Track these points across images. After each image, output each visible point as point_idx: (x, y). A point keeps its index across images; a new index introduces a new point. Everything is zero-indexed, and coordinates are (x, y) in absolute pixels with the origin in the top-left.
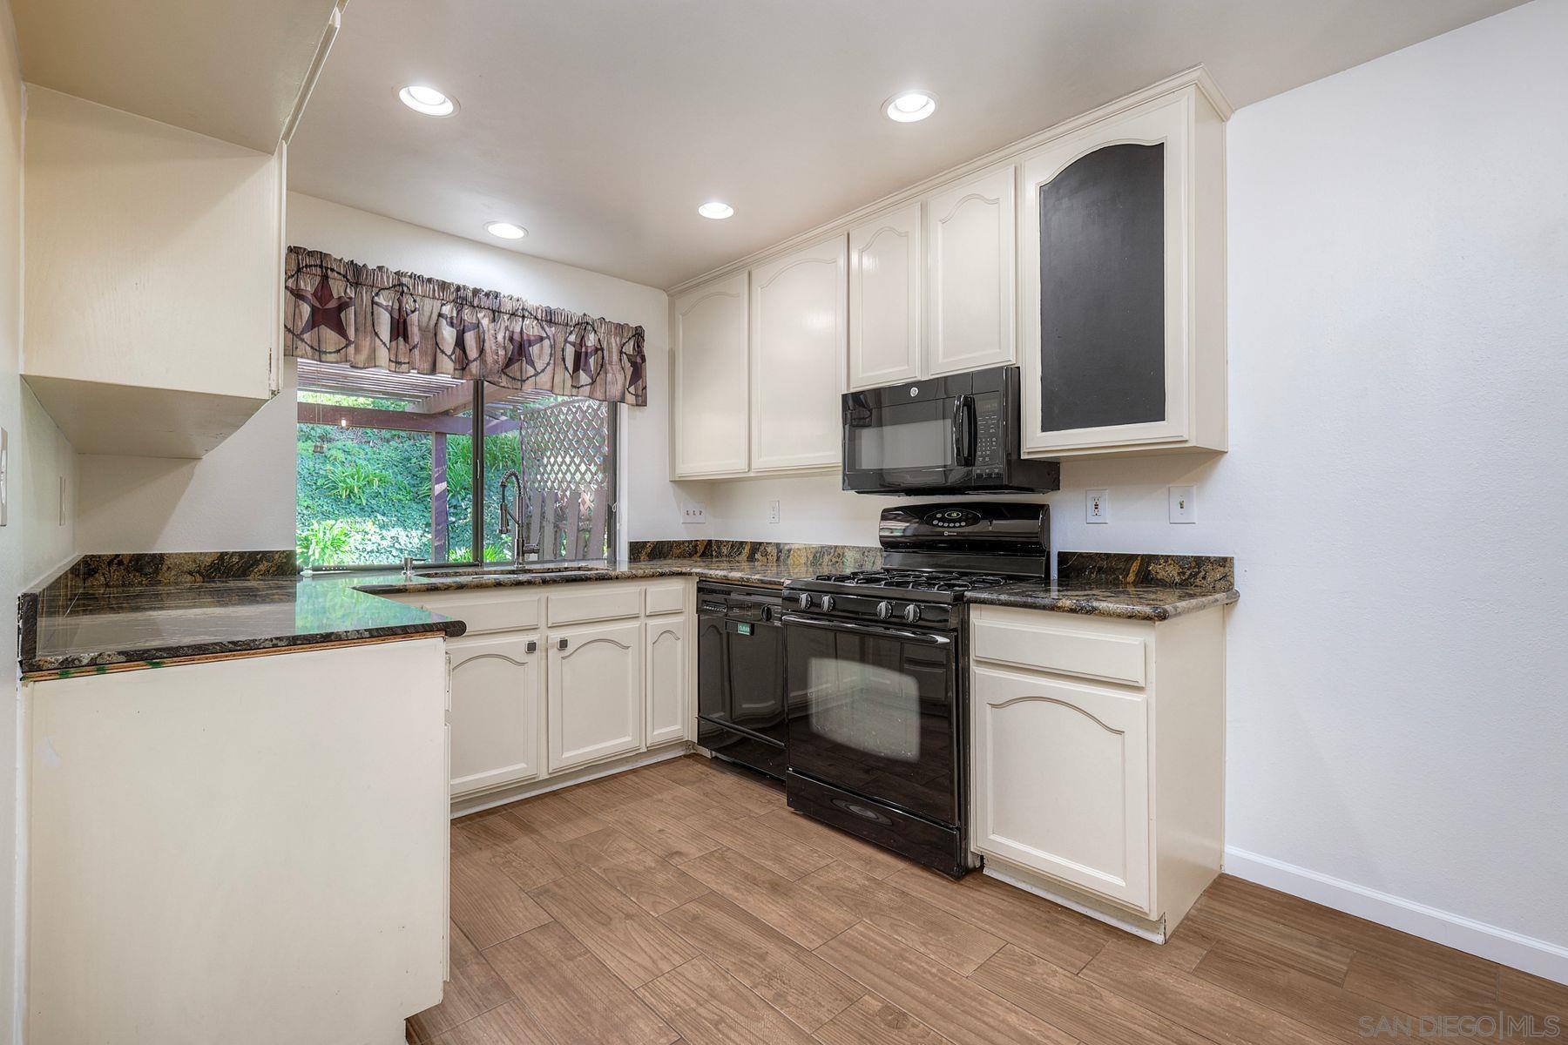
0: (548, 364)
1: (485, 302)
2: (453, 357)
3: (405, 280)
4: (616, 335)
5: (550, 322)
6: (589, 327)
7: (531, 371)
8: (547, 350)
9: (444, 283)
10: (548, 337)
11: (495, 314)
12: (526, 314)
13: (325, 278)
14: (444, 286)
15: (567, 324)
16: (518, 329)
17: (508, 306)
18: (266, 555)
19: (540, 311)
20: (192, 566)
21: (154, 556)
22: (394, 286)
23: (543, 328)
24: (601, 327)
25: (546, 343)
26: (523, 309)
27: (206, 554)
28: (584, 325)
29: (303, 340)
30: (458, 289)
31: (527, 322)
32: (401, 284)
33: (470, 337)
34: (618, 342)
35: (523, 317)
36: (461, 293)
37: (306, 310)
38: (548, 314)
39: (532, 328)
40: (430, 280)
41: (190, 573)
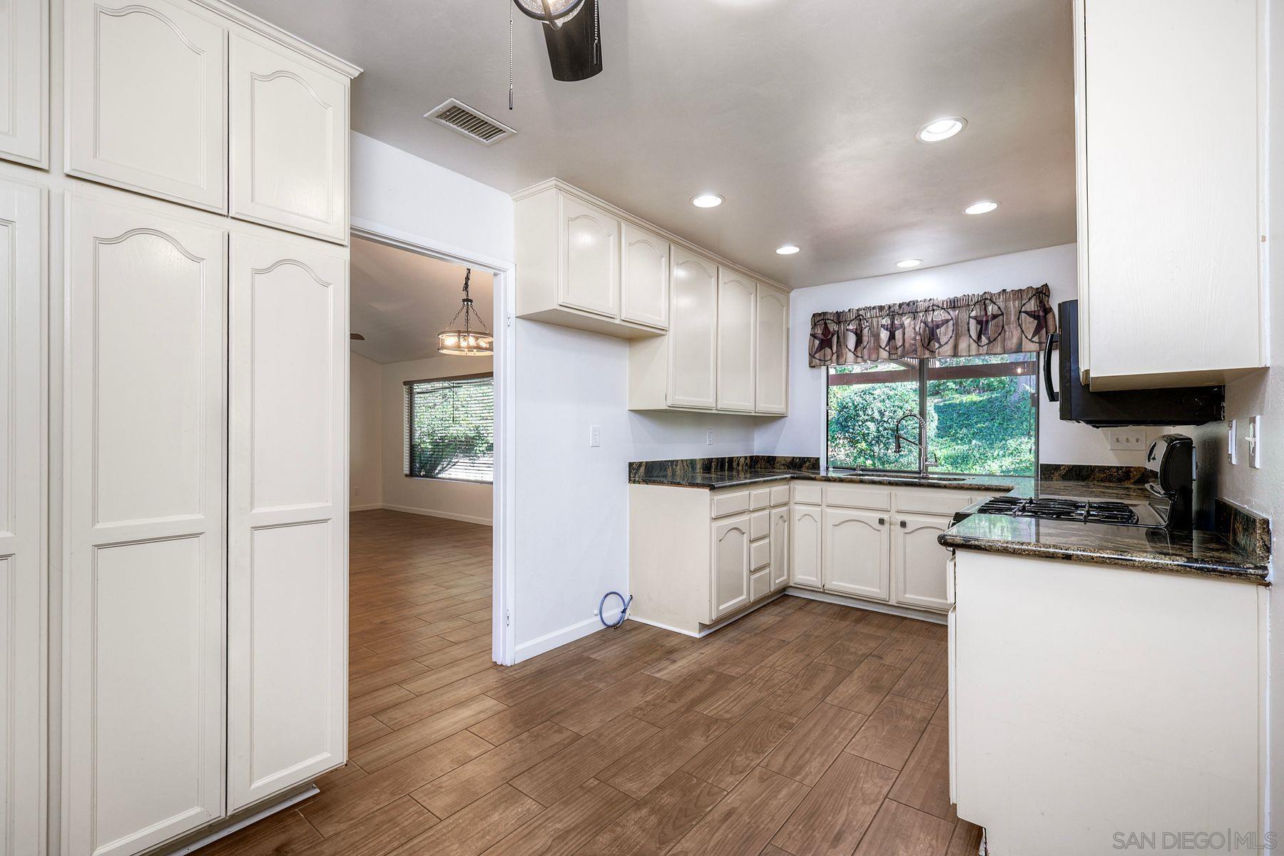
0: (951, 337)
1: (906, 309)
2: (887, 348)
3: (861, 313)
4: (1014, 300)
5: (954, 308)
6: (987, 302)
7: (937, 345)
8: (951, 328)
9: (881, 306)
10: (952, 319)
11: (914, 314)
12: (935, 308)
13: (826, 324)
14: (881, 308)
15: (968, 305)
16: (930, 320)
17: (922, 306)
18: (808, 459)
19: (945, 303)
20: (784, 462)
21: (773, 457)
22: (856, 318)
23: (949, 313)
24: (999, 298)
25: (951, 323)
26: (933, 305)
27: (788, 457)
28: (984, 300)
29: (815, 358)
30: (890, 307)
31: (936, 313)
32: (859, 316)
33: (898, 334)
34: (1017, 305)
35: (933, 310)
36: (892, 309)
37: (817, 342)
38: (952, 303)
39: (939, 316)
40: (874, 308)
41: (783, 465)
